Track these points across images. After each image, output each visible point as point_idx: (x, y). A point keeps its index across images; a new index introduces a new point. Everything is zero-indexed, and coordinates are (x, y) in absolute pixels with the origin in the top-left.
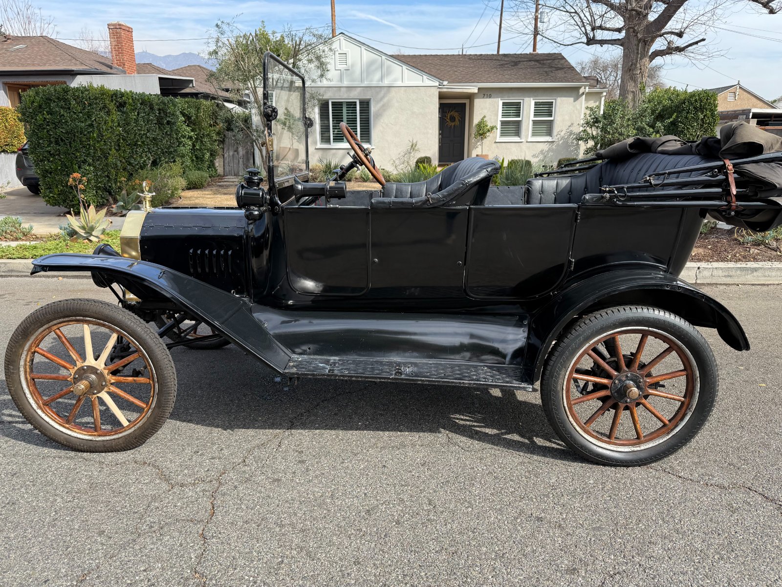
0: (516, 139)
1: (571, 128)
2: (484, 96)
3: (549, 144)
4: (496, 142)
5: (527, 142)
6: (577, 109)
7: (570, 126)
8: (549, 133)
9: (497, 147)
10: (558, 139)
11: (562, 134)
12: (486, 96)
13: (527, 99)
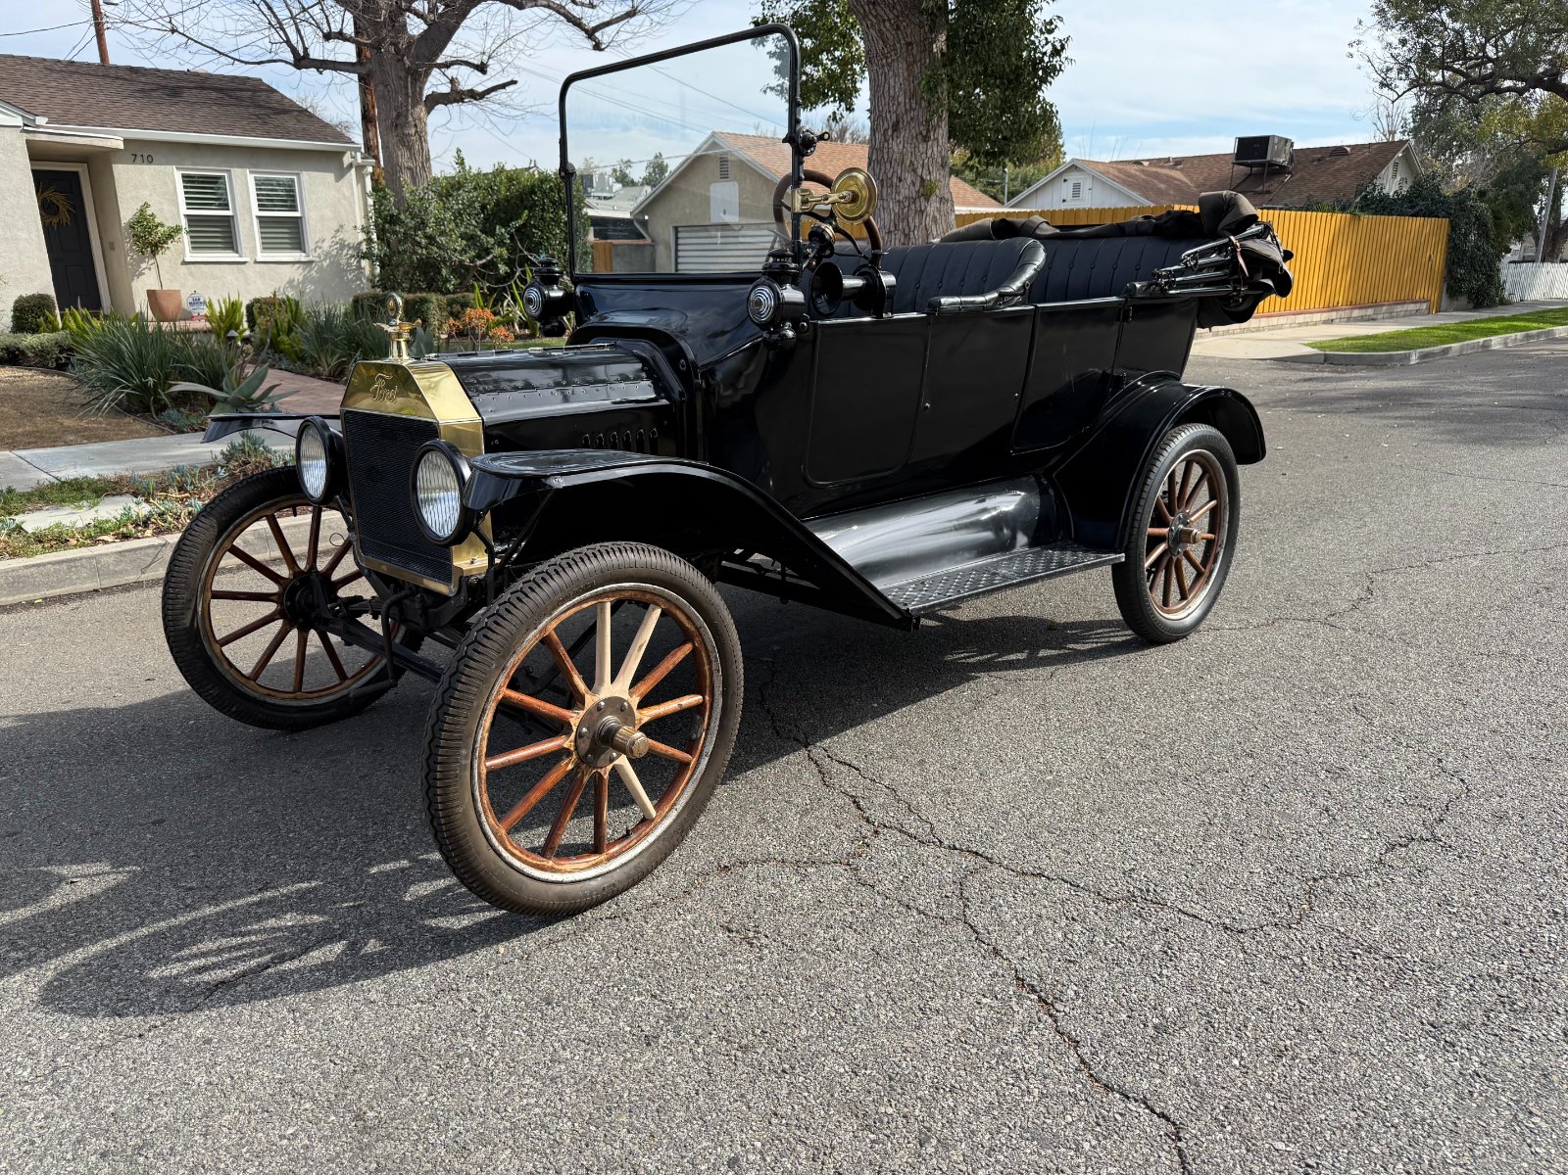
0: (229, 256)
1: (341, 236)
2: (135, 159)
3: (302, 266)
4: (185, 263)
5: (256, 262)
6: (345, 197)
7: (338, 231)
8: (298, 243)
9: (191, 273)
10: (319, 257)
11: (326, 246)
12: (139, 158)
13: (236, 172)
